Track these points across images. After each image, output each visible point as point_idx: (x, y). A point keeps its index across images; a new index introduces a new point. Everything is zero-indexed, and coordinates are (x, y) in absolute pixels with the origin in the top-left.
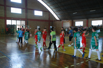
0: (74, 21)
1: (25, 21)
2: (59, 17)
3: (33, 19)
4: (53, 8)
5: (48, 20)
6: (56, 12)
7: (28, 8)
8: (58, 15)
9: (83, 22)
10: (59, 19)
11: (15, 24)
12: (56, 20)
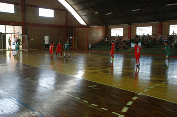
0: (109, 27)
1: (21, 27)
2: (85, 20)
3: (36, 23)
4: (74, 4)
5: (64, 24)
6: (78, 12)
7: (26, 4)
8: (83, 17)
9: (123, 29)
10: (85, 24)
11: (4, 32)
12: (79, 25)
